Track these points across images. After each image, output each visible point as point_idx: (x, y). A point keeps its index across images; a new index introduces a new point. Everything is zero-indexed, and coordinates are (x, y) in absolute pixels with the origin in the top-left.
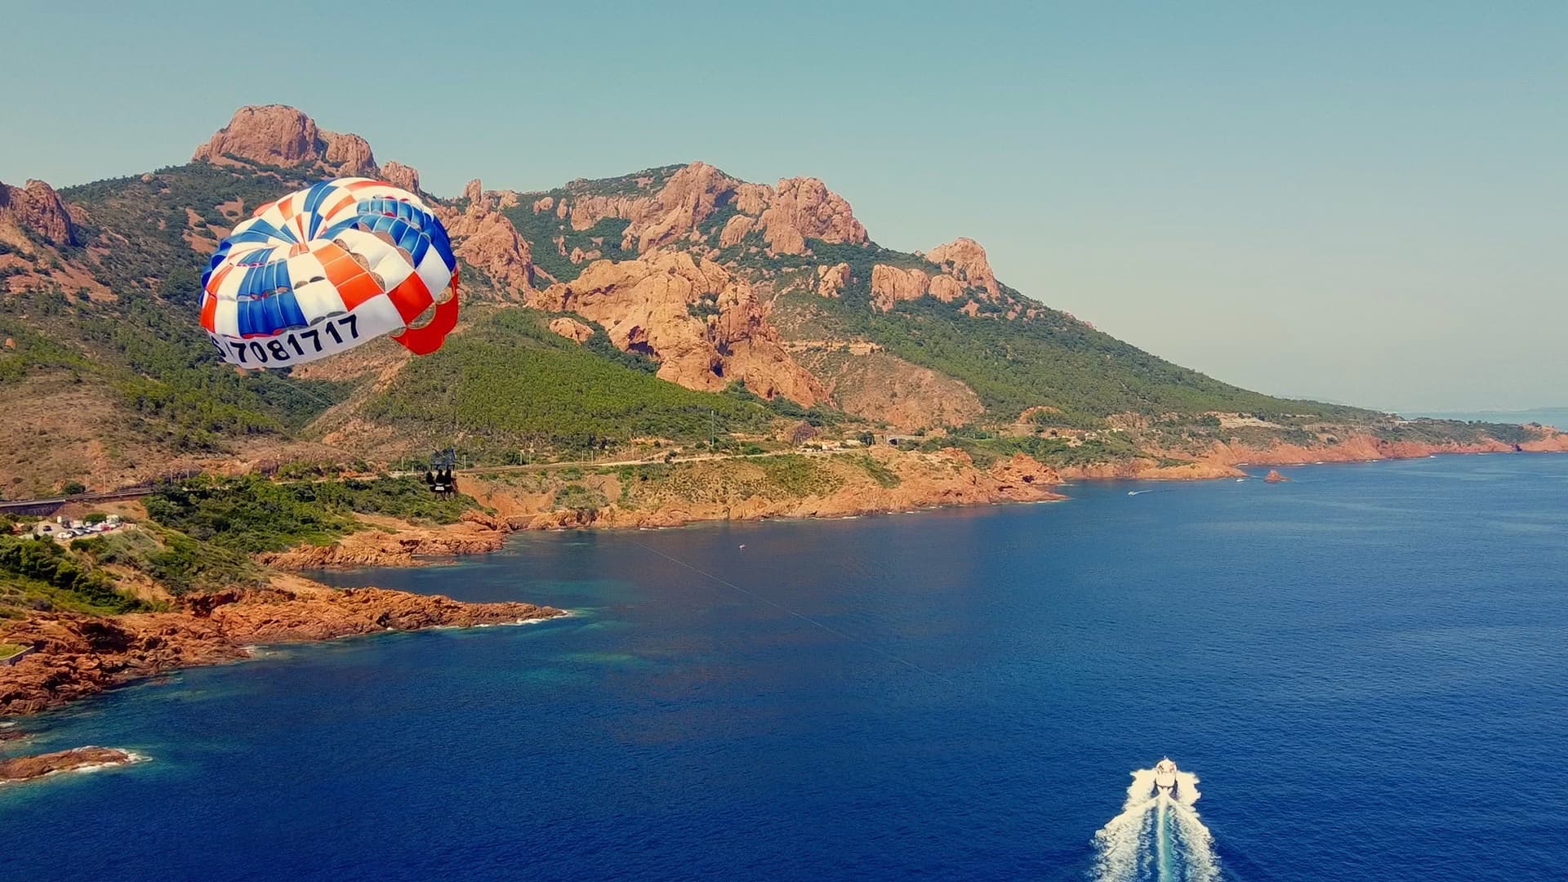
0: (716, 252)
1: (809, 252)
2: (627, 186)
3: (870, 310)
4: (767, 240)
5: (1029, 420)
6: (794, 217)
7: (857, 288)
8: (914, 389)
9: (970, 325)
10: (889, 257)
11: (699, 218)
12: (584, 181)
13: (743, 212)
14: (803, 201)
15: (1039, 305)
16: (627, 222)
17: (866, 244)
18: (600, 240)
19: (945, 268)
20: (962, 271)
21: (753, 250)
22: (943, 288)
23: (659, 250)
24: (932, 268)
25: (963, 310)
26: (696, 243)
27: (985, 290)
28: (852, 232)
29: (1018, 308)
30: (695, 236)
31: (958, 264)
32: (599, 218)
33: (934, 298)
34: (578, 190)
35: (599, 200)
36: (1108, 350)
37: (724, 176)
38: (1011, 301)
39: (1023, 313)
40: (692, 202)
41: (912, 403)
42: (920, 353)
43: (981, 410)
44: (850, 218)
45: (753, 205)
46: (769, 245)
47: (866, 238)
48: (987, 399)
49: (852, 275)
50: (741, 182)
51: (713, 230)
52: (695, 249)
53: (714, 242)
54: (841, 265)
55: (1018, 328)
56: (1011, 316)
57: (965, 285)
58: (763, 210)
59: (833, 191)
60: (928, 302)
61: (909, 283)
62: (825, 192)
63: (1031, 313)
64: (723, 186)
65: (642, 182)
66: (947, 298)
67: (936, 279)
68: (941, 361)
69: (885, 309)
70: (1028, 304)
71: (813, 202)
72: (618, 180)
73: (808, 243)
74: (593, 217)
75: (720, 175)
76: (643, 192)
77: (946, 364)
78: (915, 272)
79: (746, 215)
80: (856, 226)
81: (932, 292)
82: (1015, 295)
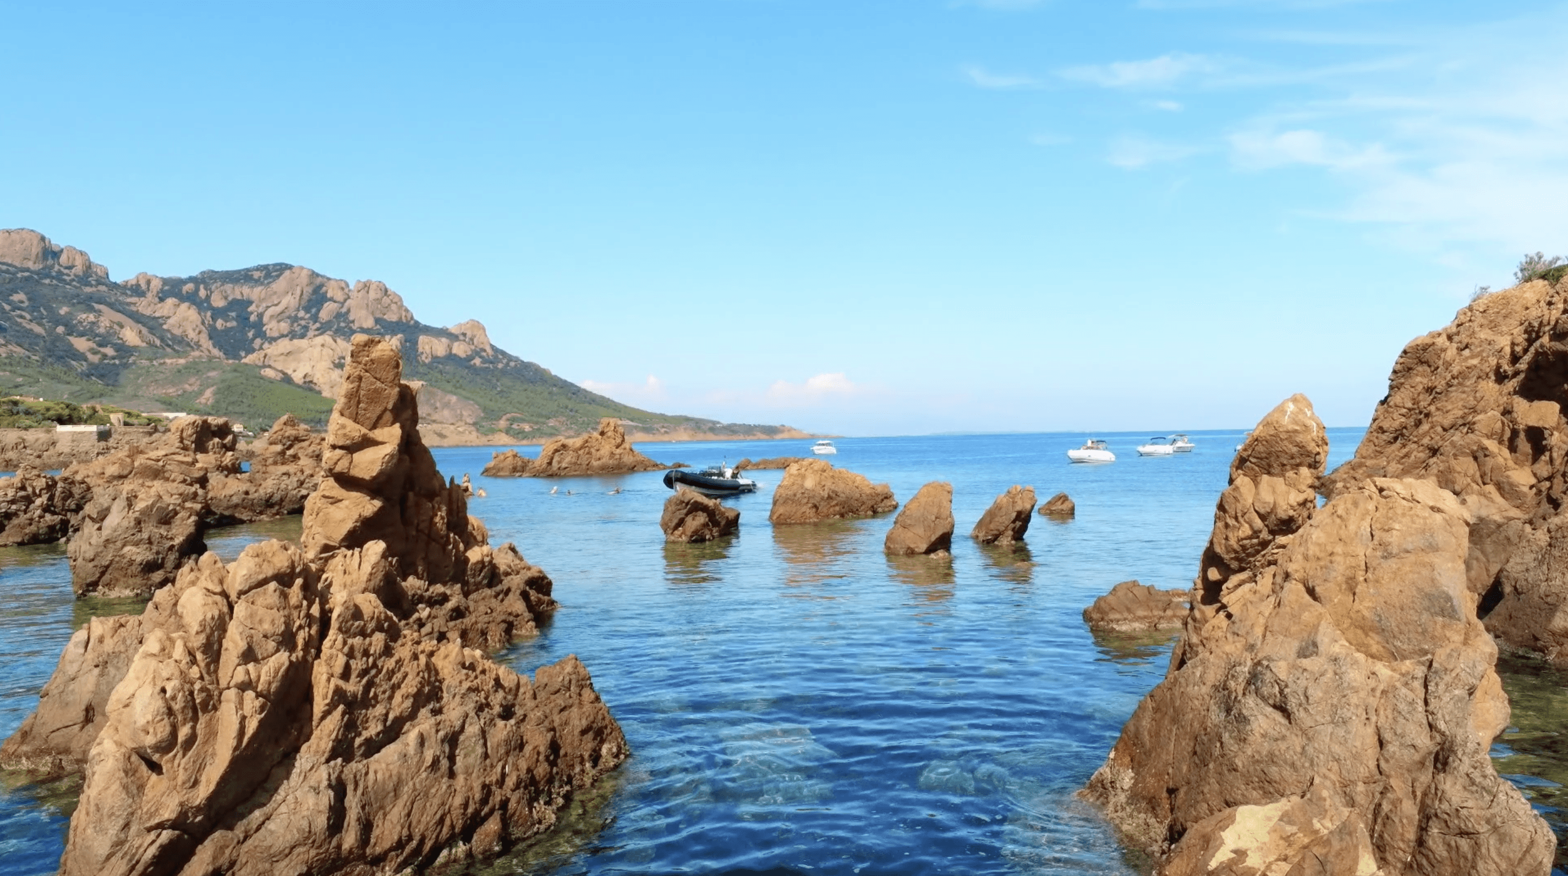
0: (318, 325)
1: (378, 327)
2: (244, 277)
3: (418, 361)
4: (351, 318)
5: (508, 420)
6: (367, 305)
7: (410, 349)
8: (447, 405)
9: (475, 371)
10: (428, 330)
11: (303, 303)
12: (213, 271)
13: (332, 299)
14: (372, 295)
15: (517, 359)
16: (250, 303)
17: (412, 322)
18: (233, 314)
19: (461, 338)
20: (472, 339)
21: (342, 324)
22: (460, 349)
23: (279, 321)
24: (452, 337)
25: (472, 362)
26: (302, 319)
27: (485, 351)
28: (404, 314)
29: (505, 361)
30: (301, 314)
31: (469, 334)
32: (230, 298)
33: (455, 355)
34: (210, 278)
35: (228, 287)
36: (555, 385)
37: (318, 275)
38: (500, 357)
39: (507, 364)
40: (298, 292)
41: (446, 413)
42: (449, 387)
43: (482, 415)
44: (402, 306)
45: (339, 296)
46: (353, 322)
47: (412, 318)
48: (485, 409)
49: (406, 341)
50: (329, 279)
51: (314, 310)
52: (303, 323)
53: (315, 318)
54: (400, 336)
55: (504, 372)
56: (500, 366)
57: (473, 347)
58: (345, 300)
59: (392, 287)
60: (451, 357)
61: (439, 347)
62: (386, 291)
63: (512, 364)
64: (319, 280)
65: (256, 275)
66: (463, 355)
67: (456, 344)
68: (459, 390)
69: (427, 361)
70: (510, 358)
71: (379, 296)
72: (239, 272)
73: (377, 321)
74: (226, 298)
75: (314, 275)
76: (258, 282)
77: (464, 393)
78: (444, 340)
79: (335, 302)
80: (407, 310)
81: (454, 351)
82: (503, 353)
